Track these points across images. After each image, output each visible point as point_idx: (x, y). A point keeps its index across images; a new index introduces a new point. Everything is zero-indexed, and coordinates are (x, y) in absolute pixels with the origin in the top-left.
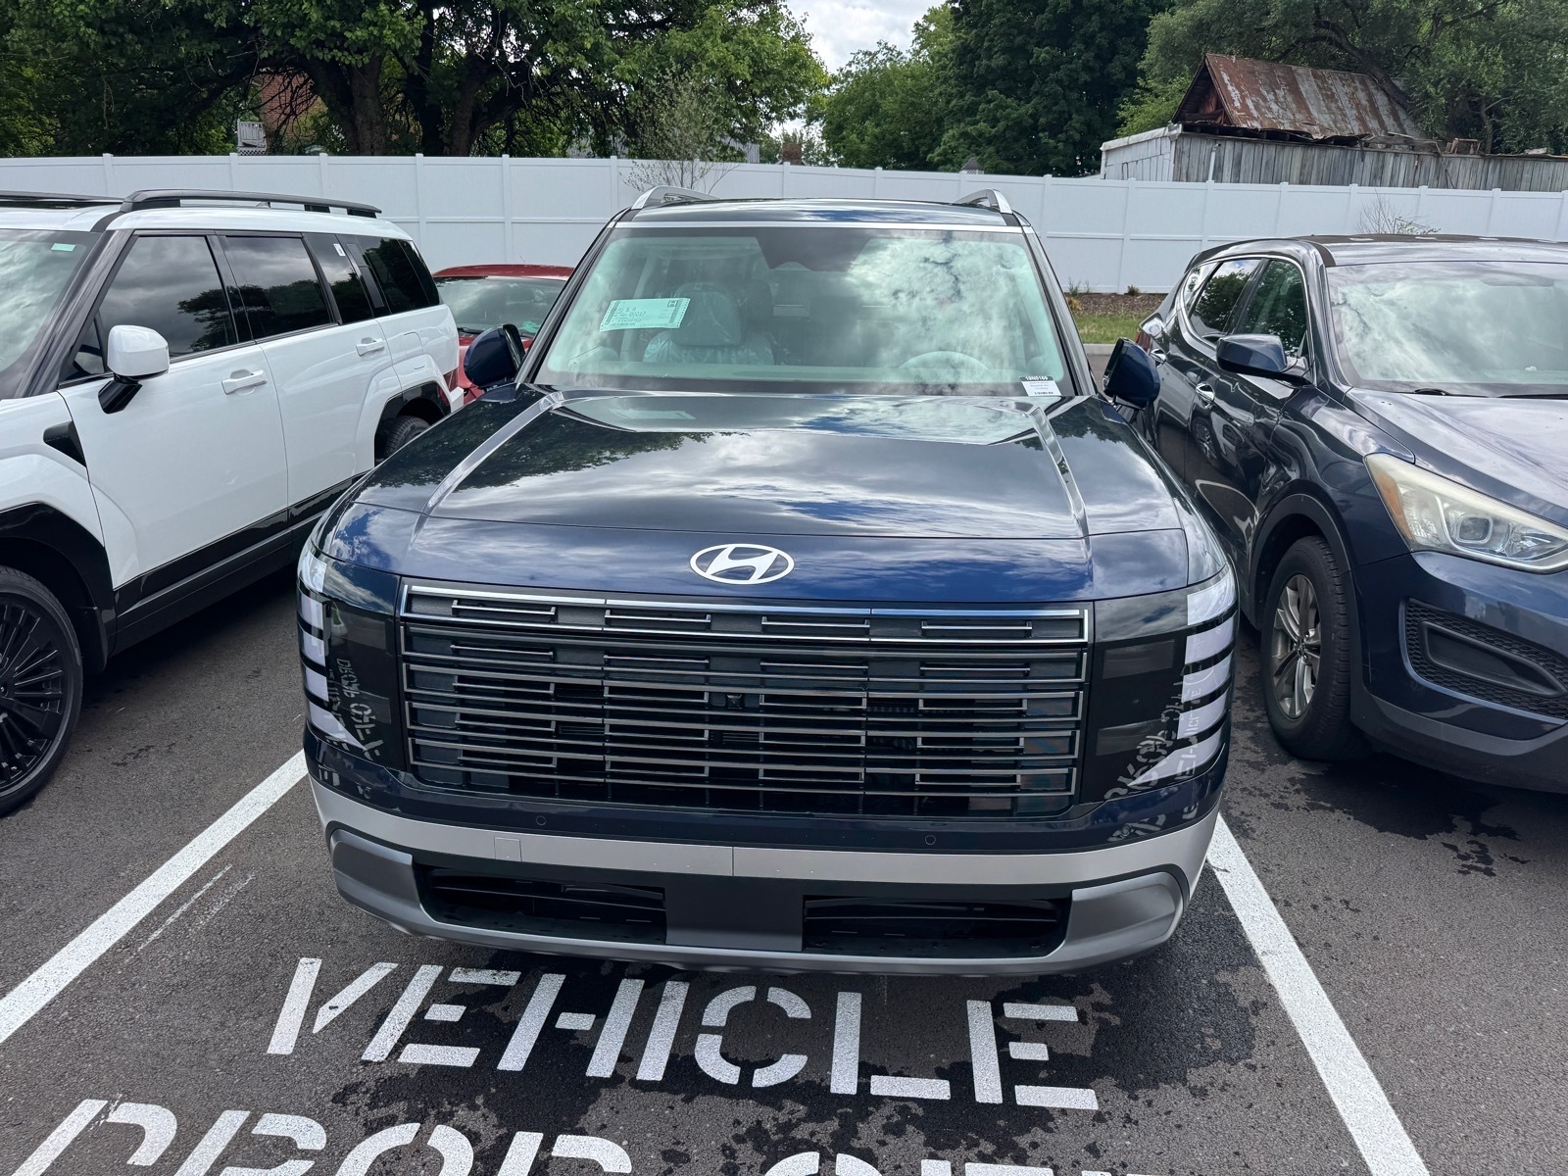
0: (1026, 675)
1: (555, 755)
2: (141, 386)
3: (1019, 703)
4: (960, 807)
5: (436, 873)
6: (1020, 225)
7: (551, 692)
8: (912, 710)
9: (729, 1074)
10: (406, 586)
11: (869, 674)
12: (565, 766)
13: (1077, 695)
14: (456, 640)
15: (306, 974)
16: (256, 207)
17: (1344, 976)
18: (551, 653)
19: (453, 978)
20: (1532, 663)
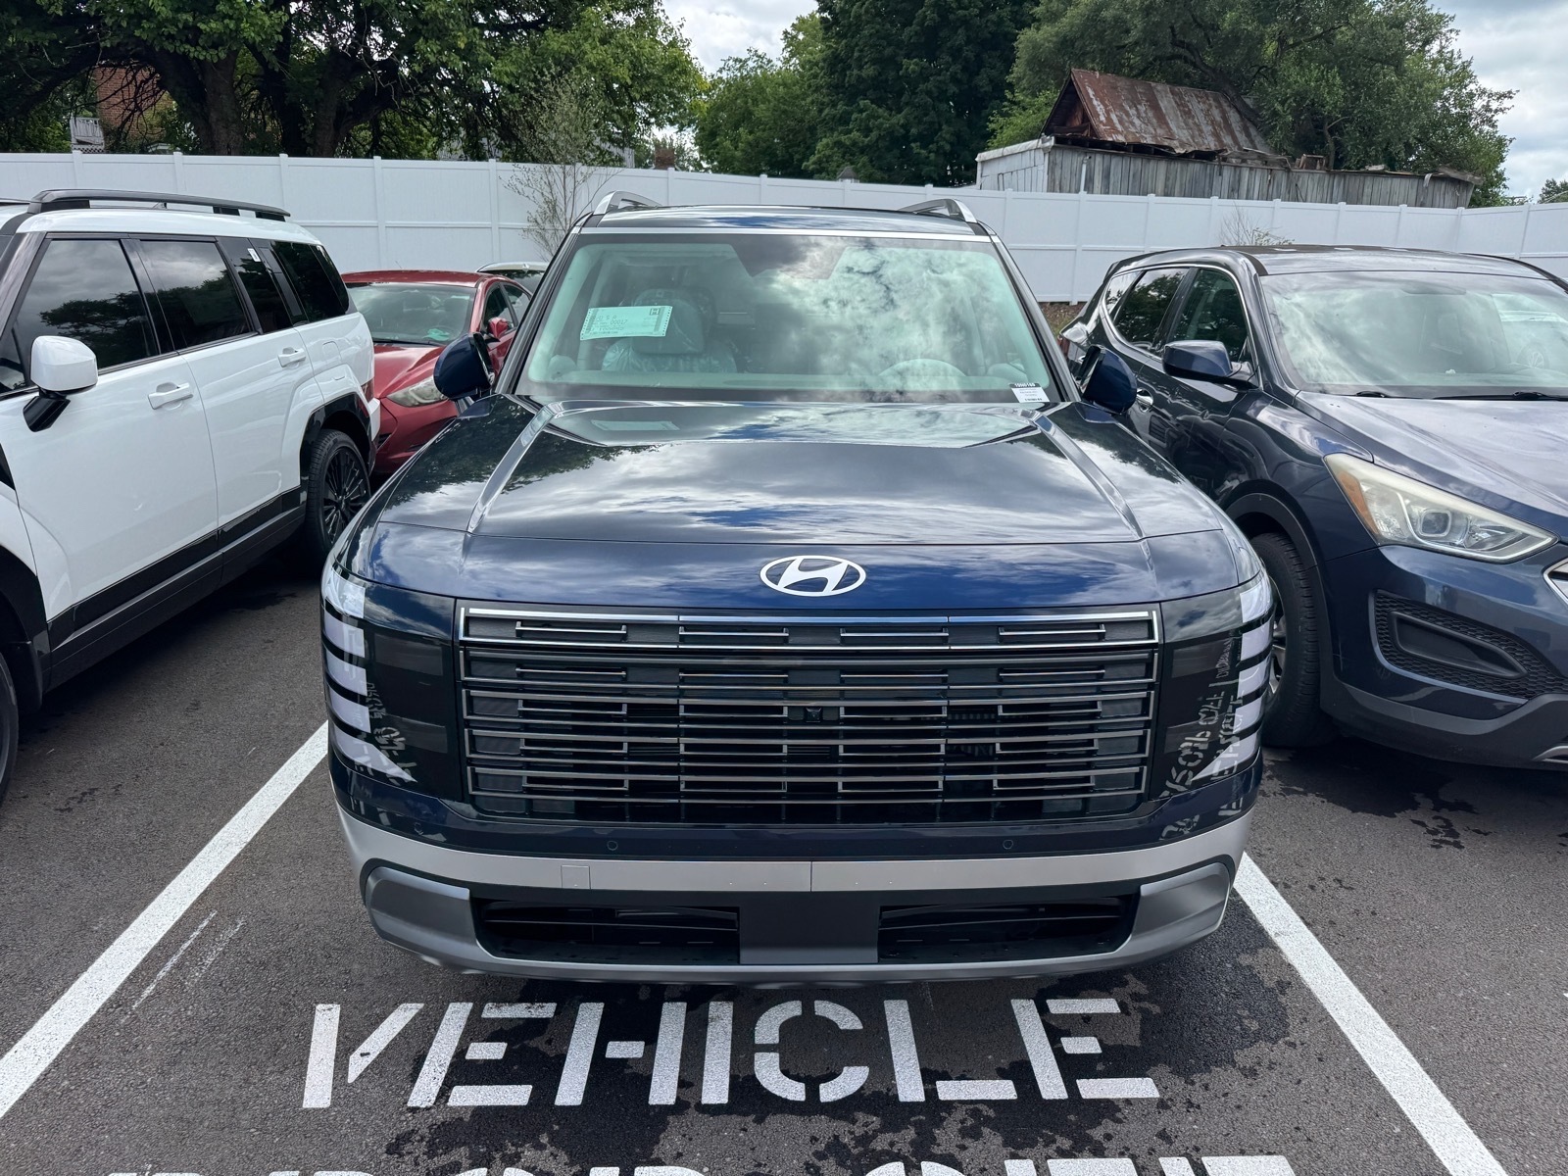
0: (1100, 677)
1: (627, 777)
2: (68, 402)
3: (1093, 704)
4: (1034, 811)
5: (494, 906)
6: (987, 234)
7: (624, 712)
8: (993, 716)
9: (795, 1091)
10: (463, 609)
11: (949, 681)
12: (637, 788)
13: (1149, 694)
14: (520, 663)
15: (326, 1022)
16: (153, 209)
17: (1354, 951)
18: (624, 673)
19: (486, 1014)
20: (1494, 647)
